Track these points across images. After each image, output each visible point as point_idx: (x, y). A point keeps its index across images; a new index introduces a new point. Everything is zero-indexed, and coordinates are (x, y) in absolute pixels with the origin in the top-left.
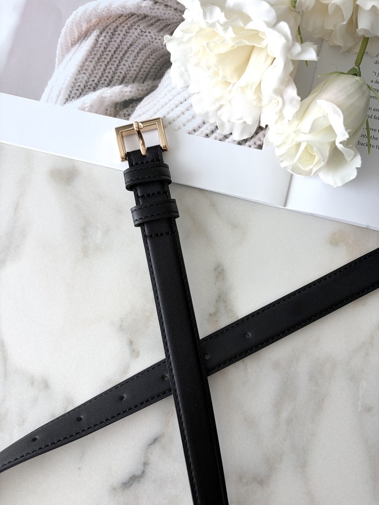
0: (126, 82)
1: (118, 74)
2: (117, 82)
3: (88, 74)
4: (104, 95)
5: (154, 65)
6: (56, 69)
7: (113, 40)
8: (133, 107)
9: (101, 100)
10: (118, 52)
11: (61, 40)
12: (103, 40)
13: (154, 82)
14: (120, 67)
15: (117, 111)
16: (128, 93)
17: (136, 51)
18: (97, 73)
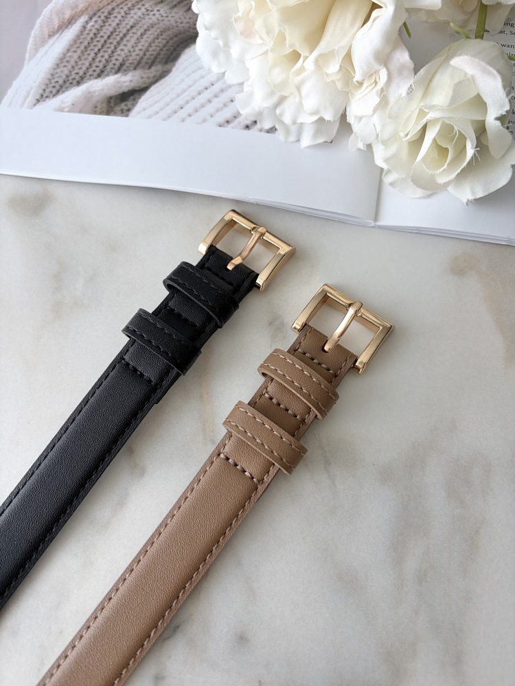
0: (125, 70)
1: (114, 61)
2: (111, 72)
3: (70, 67)
4: (92, 90)
5: (164, 46)
6: (25, 67)
7: (107, 24)
8: (134, 100)
9: (88, 96)
10: (114, 36)
11: (35, 32)
12: (93, 26)
13: (166, 66)
14: (115, 54)
15: (111, 107)
16: (127, 84)
17: (139, 33)
18: (83, 64)
